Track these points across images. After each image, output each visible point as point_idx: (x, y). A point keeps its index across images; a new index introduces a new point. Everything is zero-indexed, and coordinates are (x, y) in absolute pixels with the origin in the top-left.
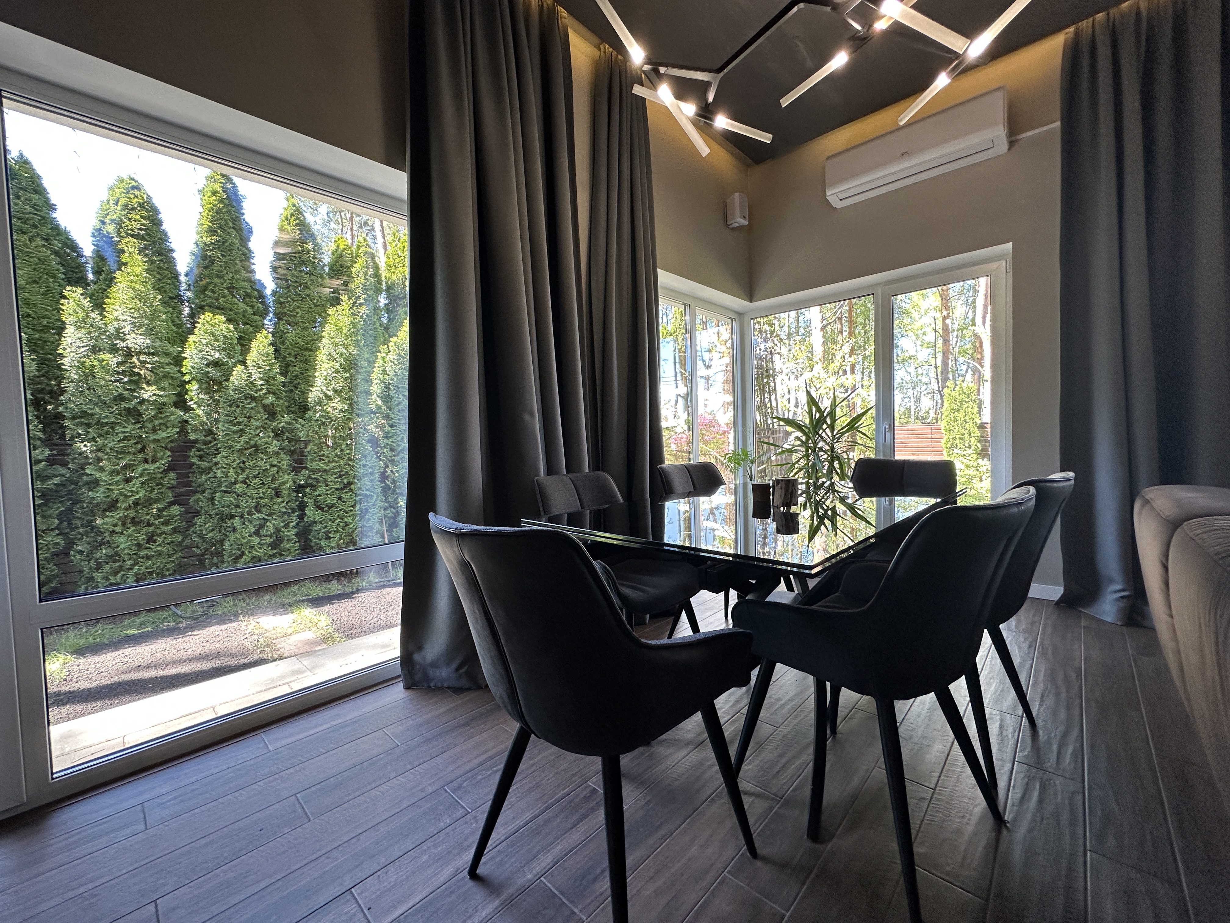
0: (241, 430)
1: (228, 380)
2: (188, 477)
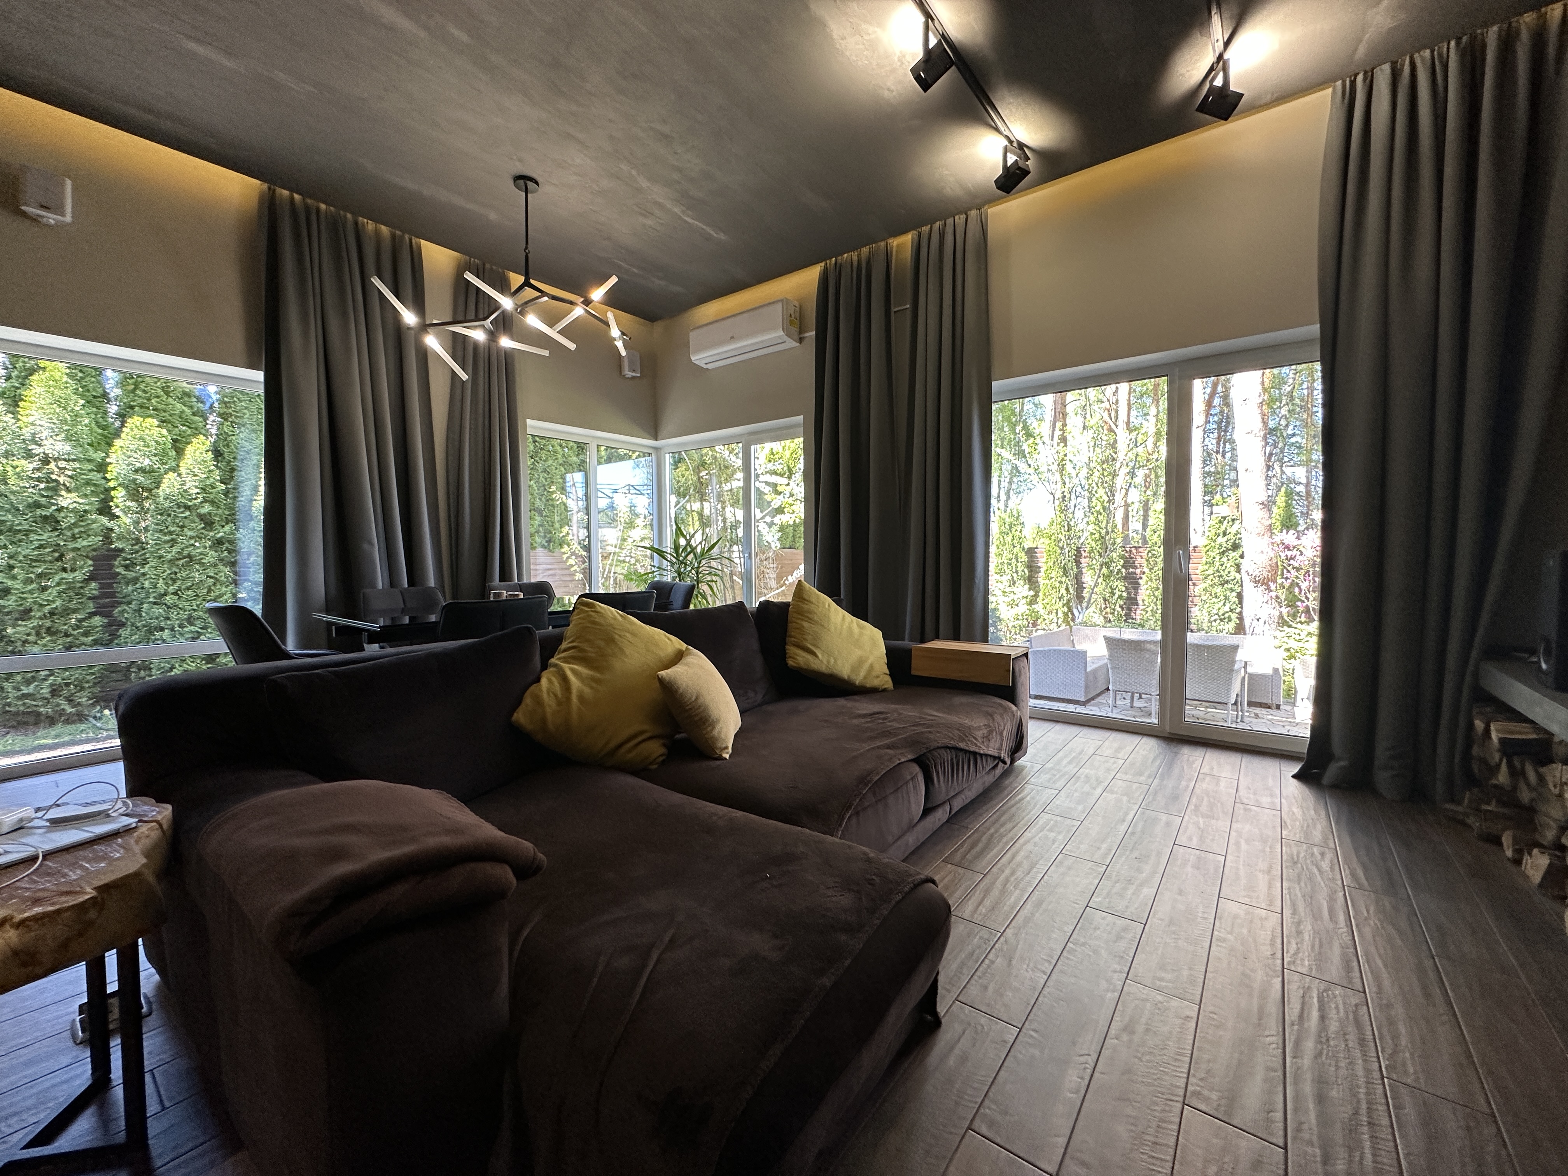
0: (172, 540)
1: (158, 488)
2: (113, 588)
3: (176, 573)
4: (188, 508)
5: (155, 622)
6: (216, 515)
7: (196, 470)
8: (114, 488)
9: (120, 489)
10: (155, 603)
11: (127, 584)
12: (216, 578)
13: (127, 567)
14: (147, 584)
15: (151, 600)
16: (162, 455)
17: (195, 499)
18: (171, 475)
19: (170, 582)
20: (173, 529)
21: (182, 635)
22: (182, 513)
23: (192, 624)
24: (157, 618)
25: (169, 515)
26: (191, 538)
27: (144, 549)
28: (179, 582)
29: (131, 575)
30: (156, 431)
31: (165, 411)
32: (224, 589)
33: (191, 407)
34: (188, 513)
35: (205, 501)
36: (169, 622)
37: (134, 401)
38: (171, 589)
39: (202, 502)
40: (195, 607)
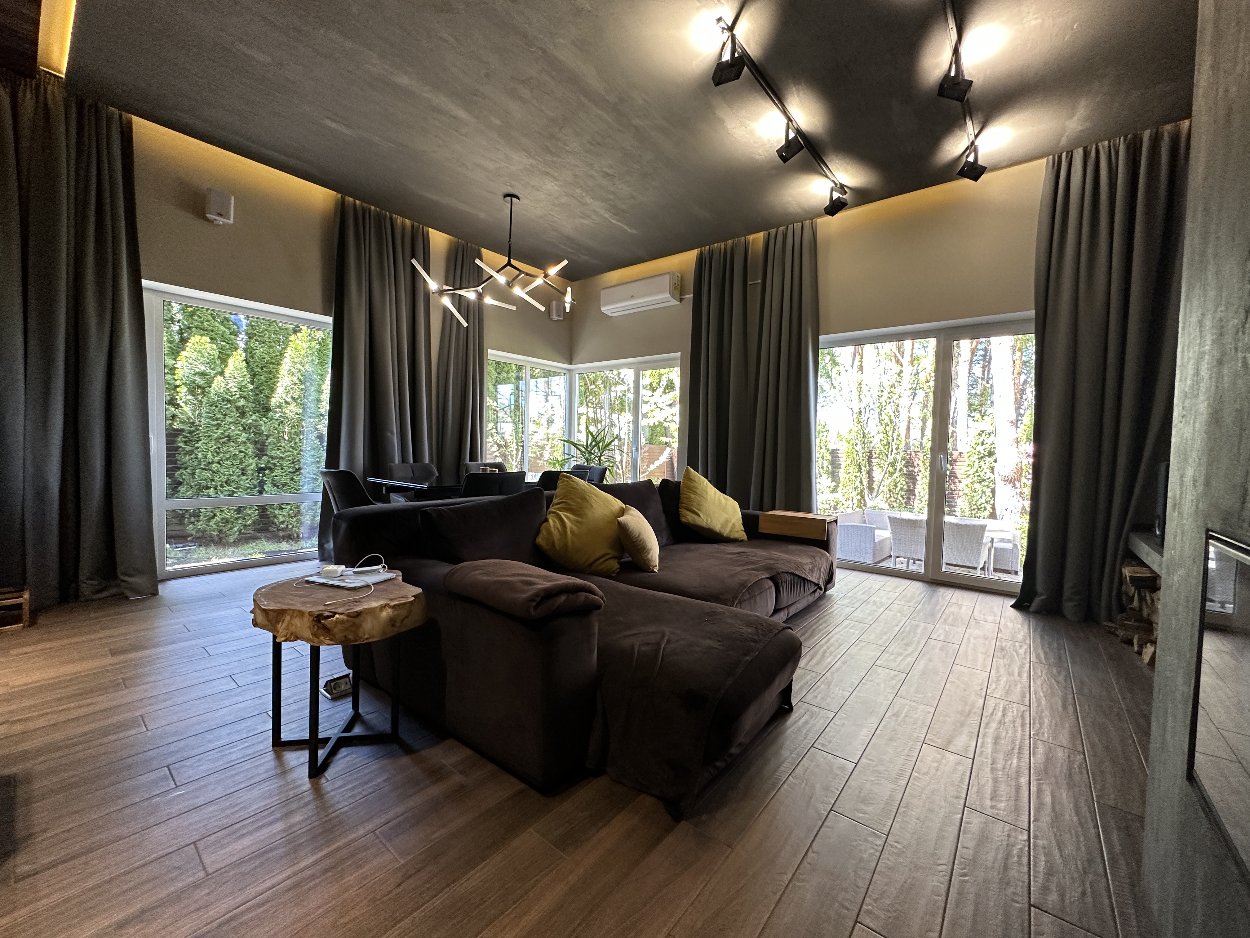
0: (218, 424)
1: (210, 387)
2: (175, 457)
3: (219, 448)
4: (229, 401)
5: (204, 483)
6: (247, 407)
7: (236, 375)
8: (179, 386)
9: (183, 386)
10: (205, 469)
11: (185, 455)
12: (245, 453)
13: (185, 442)
14: (200, 455)
15: (202, 466)
16: (211, 363)
17: (235, 395)
18: (219, 378)
19: (215, 454)
20: (219, 416)
21: (222, 492)
22: (225, 405)
23: (229, 485)
24: (205, 480)
25: (217, 407)
26: (231, 423)
27: (198, 430)
28: (222, 455)
29: (188, 448)
30: (208, 346)
31: (212, 331)
32: (251, 461)
33: (229, 329)
34: (229, 405)
35: (241, 397)
36: (213, 483)
37: (192, 323)
38: (216, 459)
39: (238, 398)
40: (231, 473)
